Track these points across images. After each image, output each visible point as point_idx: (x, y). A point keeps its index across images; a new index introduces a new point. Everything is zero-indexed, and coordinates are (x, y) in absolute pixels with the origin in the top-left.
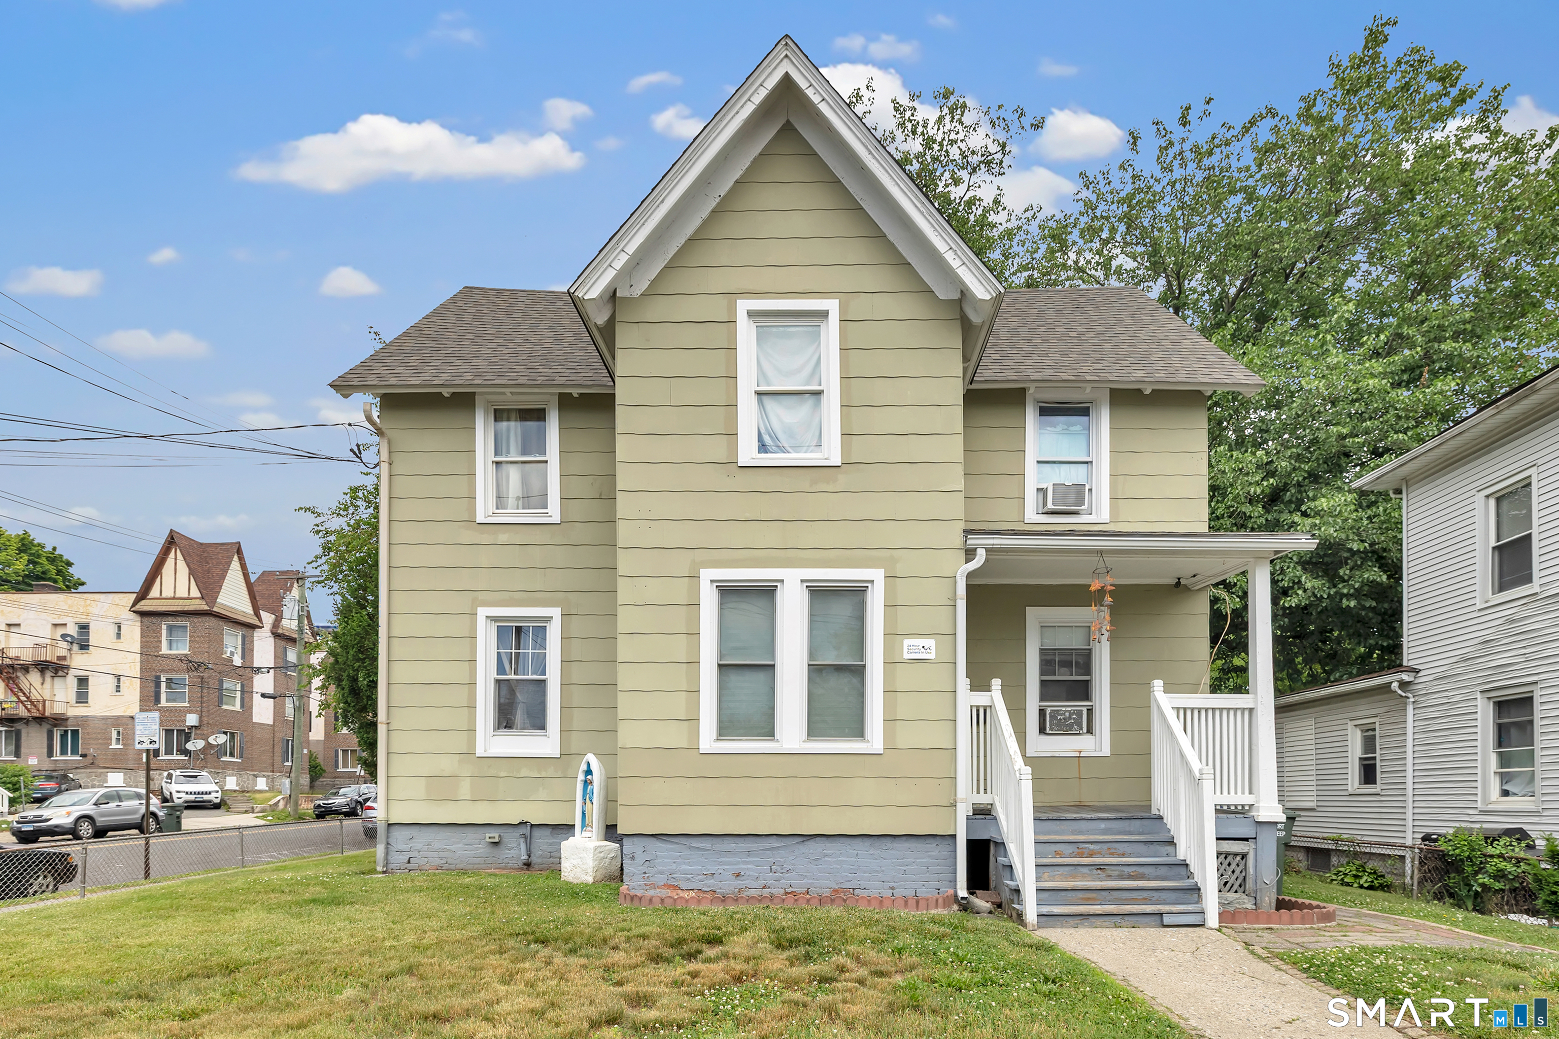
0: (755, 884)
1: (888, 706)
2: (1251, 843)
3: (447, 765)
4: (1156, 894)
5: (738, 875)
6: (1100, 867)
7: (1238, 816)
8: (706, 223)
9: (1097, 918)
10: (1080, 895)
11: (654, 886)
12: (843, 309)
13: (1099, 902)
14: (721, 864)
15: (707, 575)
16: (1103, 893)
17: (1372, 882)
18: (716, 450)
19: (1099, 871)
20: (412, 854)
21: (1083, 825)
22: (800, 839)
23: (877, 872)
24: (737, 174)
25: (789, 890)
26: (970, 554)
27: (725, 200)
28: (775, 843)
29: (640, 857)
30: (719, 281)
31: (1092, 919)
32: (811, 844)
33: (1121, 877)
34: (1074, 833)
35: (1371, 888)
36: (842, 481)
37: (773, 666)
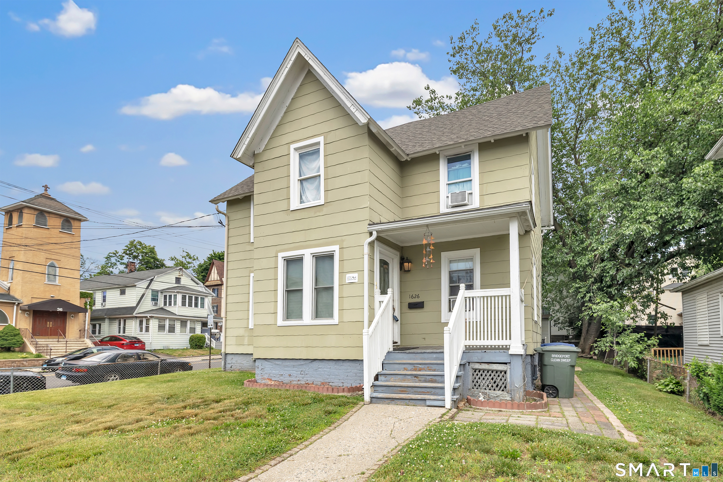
0: (296, 379)
1: (341, 304)
2: (508, 365)
3: (241, 332)
4: (433, 390)
5: (290, 375)
6: (416, 376)
7: (501, 351)
8: (283, 118)
9: (398, 400)
10: (399, 389)
11: (264, 379)
12: (325, 139)
13: (407, 393)
14: (285, 370)
15: (281, 255)
16: (409, 388)
17: (673, 388)
18: (283, 206)
19: (415, 378)
20: (232, 365)
21: (426, 355)
22: (311, 361)
23: (337, 375)
24: (292, 96)
25: (307, 382)
26: (371, 234)
27: (288, 107)
28: (302, 362)
29: (260, 367)
30: (285, 139)
31: (396, 401)
32: (315, 363)
33: (425, 381)
34: (422, 359)
35: (672, 392)
36: (325, 210)
37: (302, 290)
